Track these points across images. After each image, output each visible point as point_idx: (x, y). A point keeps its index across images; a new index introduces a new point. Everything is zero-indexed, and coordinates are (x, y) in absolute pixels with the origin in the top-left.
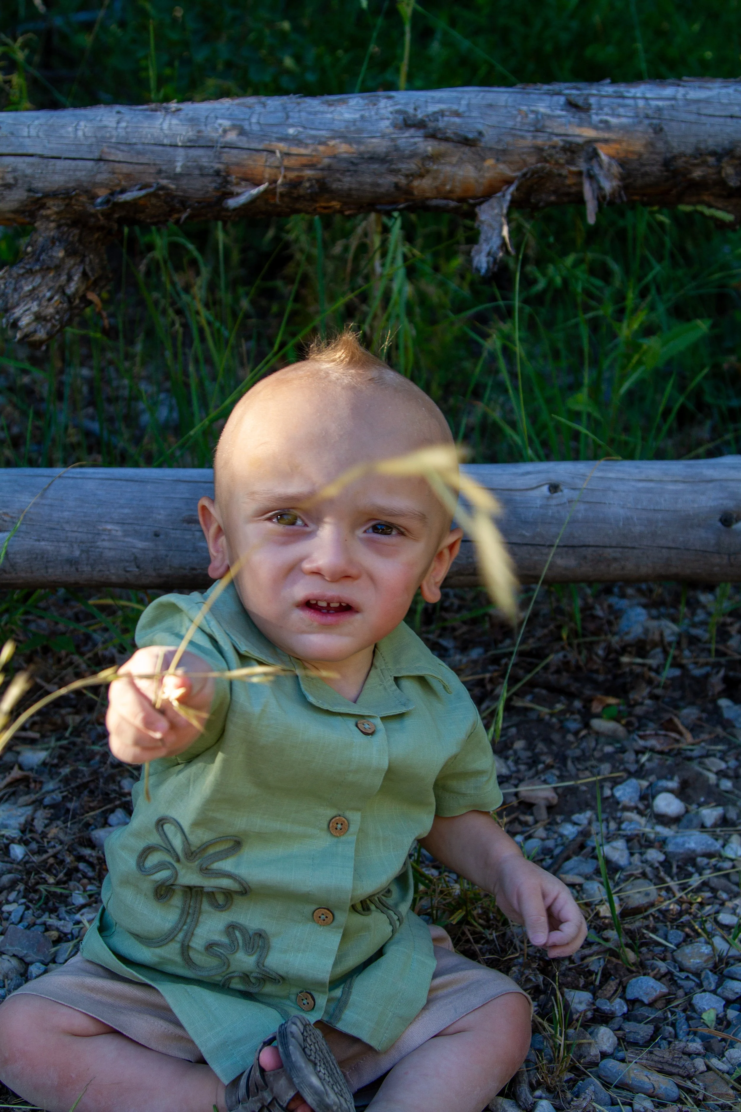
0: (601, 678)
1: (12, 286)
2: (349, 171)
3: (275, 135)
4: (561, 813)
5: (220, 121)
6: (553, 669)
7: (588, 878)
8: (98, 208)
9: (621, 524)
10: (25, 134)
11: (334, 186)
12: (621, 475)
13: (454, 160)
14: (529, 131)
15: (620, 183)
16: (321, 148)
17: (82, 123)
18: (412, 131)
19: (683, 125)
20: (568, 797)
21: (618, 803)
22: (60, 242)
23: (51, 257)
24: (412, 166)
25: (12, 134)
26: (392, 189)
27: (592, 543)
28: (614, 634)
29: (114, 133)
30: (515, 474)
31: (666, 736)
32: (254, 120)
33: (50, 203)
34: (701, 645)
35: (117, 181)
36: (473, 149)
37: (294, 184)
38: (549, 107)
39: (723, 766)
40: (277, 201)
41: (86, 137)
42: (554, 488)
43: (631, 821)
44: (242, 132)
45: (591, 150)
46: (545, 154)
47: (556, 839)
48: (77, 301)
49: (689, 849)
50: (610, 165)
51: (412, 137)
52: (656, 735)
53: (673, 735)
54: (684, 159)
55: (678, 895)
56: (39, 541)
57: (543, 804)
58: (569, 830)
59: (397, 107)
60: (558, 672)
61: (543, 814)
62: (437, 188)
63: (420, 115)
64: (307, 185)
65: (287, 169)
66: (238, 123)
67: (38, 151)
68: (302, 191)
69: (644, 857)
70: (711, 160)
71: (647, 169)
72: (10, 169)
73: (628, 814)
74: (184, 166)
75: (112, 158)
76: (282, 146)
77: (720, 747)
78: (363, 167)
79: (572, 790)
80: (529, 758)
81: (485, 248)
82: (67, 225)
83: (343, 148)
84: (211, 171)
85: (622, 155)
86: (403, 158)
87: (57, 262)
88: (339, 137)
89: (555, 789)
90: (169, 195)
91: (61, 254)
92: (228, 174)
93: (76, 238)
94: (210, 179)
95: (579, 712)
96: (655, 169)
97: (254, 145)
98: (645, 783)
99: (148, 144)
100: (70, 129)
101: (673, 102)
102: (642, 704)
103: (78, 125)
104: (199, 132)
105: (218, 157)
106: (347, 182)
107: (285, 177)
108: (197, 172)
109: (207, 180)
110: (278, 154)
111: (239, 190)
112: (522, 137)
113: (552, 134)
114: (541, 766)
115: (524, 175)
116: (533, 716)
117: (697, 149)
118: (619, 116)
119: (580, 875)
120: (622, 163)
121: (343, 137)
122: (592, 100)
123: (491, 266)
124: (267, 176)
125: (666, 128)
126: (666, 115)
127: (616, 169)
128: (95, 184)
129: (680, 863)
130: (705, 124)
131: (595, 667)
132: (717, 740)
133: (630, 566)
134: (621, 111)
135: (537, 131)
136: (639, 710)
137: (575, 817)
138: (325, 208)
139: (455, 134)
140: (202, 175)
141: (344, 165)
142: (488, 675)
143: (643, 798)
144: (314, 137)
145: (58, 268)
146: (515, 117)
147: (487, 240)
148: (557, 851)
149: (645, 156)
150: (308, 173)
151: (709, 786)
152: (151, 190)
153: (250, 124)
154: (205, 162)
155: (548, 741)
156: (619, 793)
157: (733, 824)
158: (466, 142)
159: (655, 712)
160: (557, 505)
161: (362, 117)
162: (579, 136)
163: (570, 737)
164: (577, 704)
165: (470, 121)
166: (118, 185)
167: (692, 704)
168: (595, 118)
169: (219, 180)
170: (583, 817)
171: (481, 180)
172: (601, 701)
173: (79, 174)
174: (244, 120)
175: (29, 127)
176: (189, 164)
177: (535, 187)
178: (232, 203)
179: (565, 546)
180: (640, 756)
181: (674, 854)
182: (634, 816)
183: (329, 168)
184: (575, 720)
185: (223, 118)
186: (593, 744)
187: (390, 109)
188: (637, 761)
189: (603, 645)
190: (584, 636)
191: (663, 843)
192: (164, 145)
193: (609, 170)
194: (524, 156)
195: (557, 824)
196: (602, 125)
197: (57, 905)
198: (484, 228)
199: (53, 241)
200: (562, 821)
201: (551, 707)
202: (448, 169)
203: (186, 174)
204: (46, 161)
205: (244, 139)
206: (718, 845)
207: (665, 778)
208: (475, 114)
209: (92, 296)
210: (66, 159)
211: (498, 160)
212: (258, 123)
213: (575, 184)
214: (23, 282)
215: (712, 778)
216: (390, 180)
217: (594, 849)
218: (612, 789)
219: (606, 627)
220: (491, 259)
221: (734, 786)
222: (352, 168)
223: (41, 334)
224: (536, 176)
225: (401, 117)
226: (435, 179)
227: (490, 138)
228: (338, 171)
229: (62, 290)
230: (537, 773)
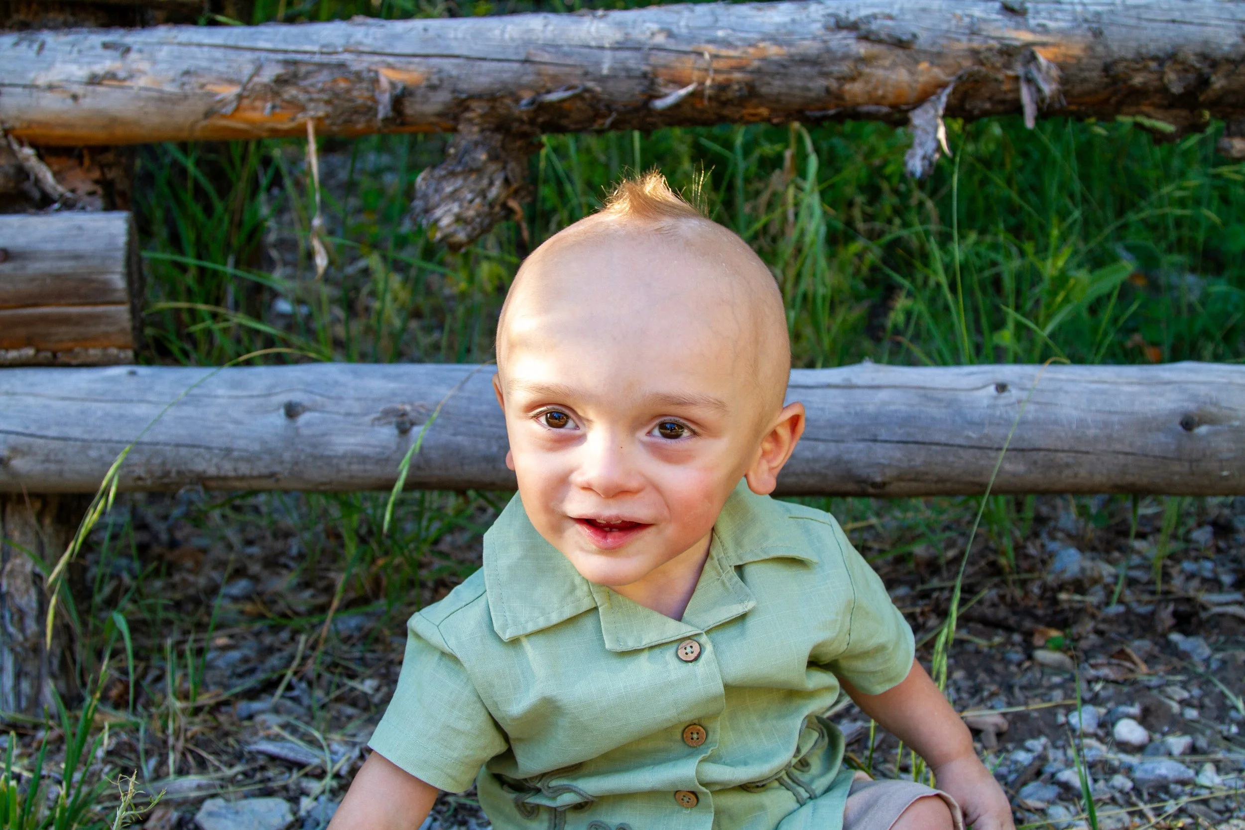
0: (1040, 612)
1: (433, 187)
2: (778, 74)
3: (704, 38)
4: (1011, 740)
5: (648, 25)
6: (987, 603)
7: (1052, 803)
8: (523, 108)
9: (1074, 427)
10: (452, 35)
11: (764, 90)
12: (1071, 377)
13: (887, 63)
14: (963, 34)
15: (1059, 87)
16: (751, 50)
17: (509, 28)
18: (844, 33)
19: (1124, 30)
20: (1019, 725)
21: (1073, 730)
22: (483, 144)
23: (474, 159)
24: (845, 68)
25: (439, 36)
26: (823, 94)
27: (1043, 446)
28: (1049, 573)
29: (541, 36)
30: (958, 375)
31: (1119, 665)
32: (683, 23)
33: (474, 104)
34: (1140, 587)
35: (542, 83)
36: (907, 52)
37: (722, 88)
38: (985, 11)
39: (1186, 695)
40: (706, 102)
41: (512, 40)
42: (1002, 388)
43: (1090, 748)
44: (670, 35)
45: (1028, 53)
46: (982, 56)
47: (1009, 766)
48: (497, 209)
49: (1160, 776)
50: (1049, 68)
51: (845, 38)
52: (1109, 664)
53: (1128, 664)
54: (1125, 64)
55: (1153, 820)
56: (455, 435)
57: (992, 730)
58: (1022, 757)
59: (830, 11)
60: (994, 605)
61: (993, 741)
62: (869, 93)
63: (852, 18)
64: (736, 87)
65: (717, 71)
66: (665, 26)
67: (464, 52)
68: (730, 94)
69: (1110, 783)
70: (1153, 65)
71: (1086, 74)
72: (435, 70)
73: (1087, 741)
74: (612, 69)
75: (538, 59)
76: (712, 48)
77: (1179, 678)
78: (793, 70)
79: (1022, 717)
80: (971, 687)
81: (919, 152)
82: (489, 129)
83: (773, 51)
84: (638, 73)
85: (1061, 59)
86: (835, 60)
87: (479, 164)
88: (770, 39)
89: (1004, 715)
90: (595, 98)
91: (483, 157)
92: (656, 75)
93: (499, 144)
94: (636, 81)
95: (1020, 645)
96: (1095, 74)
97: (684, 47)
98: (1102, 711)
99: (576, 46)
100: (497, 32)
101: (1112, 7)
102: (1086, 638)
103: (505, 28)
104: (627, 34)
105: (646, 59)
106: (776, 86)
107: (713, 80)
108: (623, 74)
109: (633, 83)
110: (707, 56)
111: (666, 91)
112: (958, 40)
113: (988, 37)
114: (986, 694)
115: (960, 78)
116: (970, 648)
117: (1139, 54)
118: (1056, 20)
119: (1042, 800)
120: (1062, 67)
121: (774, 40)
122: (1029, 5)
123: (927, 168)
124: (695, 78)
125: (1106, 32)
126: (1105, 19)
127: (1055, 72)
128: (522, 87)
129: (1151, 790)
130: (1145, 28)
131: (1031, 604)
132: (1174, 671)
133: (1083, 473)
134: (1059, 15)
135: (973, 33)
136: (1084, 644)
137: (1029, 743)
138: (753, 115)
139: (889, 35)
140: (629, 77)
141: (774, 68)
142: (918, 610)
143: (1101, 725)
144: (743, 40)
145: (479, 171)
146: (949, 20)
147: (922, 145)
148: (1012, 778)
149: (1085, 61)
150: (737, 76)
151: (1173, 715)
152: (577, 91)
153: (678, 27)
154: (632, 64)
155: (991, 672)
156: (1074, 719)
157: (1204, 752)
158: (901, 44)
159: (1102, 646)
160: (1006, 405)
161: (793, 21)
162: (1016, 39)
163: (1013, 668)
164: (1017, 638)
165: (903, 23)
166: (544, 86)
167: (1141, 637)
168: (1032, 22)
169: (646, 83)
170: (1038, 744)
171: (914, 85)
172: (1043, 634)
173: (505, 76)
174: (672, 23)
175: (456, 30)
176: (617, 66)
177: (971, 92)
178: (660, 104)
179: (1014, 450)
180: (1093, 684)
181: (1143, 781)
182: (1093, 742)
183: (758, 71)
184: (1017, 652)
185: (652, 21)
186: (1038, 675)
187: (822, 12)
188: (1090, 689)
189: (1038, 583)
190: (1018, 573)
191: (1129, 770)
192: (590, 47)
193: (1048, 73)
194: (960, 60)
195: (1008, 751)
196: (1039, 29)
197: (467, 818)
198: (919, 132)
199: (476, 144)
200: (1015, 748)
201: (989, 638)
202: (880, 73)
203: (612, 77)
204: (471, 63)
205: (672, 41)
206: (1191, 773)
207: (1124, 703)
208: (908, 17)
209: (513, 204)
210: (493, 60)
211: (932, 64)
212: (687, 27)
213: (1011, 91)
214: (444, 184)
215: (1175, 707)
216: (822, 83)
217: (1053, 775)
218: (1066, 715)
219: (1039, 566)
220: (926, 162)
221: (1200, 714)
222: (782, 70)
223: (461, 236)
224: (971, 79)
225: (832, 21)
226: (867, 82)
227: (924, 40)
228: (767, 74)
229: (483, 194)
230: (982, 701)
